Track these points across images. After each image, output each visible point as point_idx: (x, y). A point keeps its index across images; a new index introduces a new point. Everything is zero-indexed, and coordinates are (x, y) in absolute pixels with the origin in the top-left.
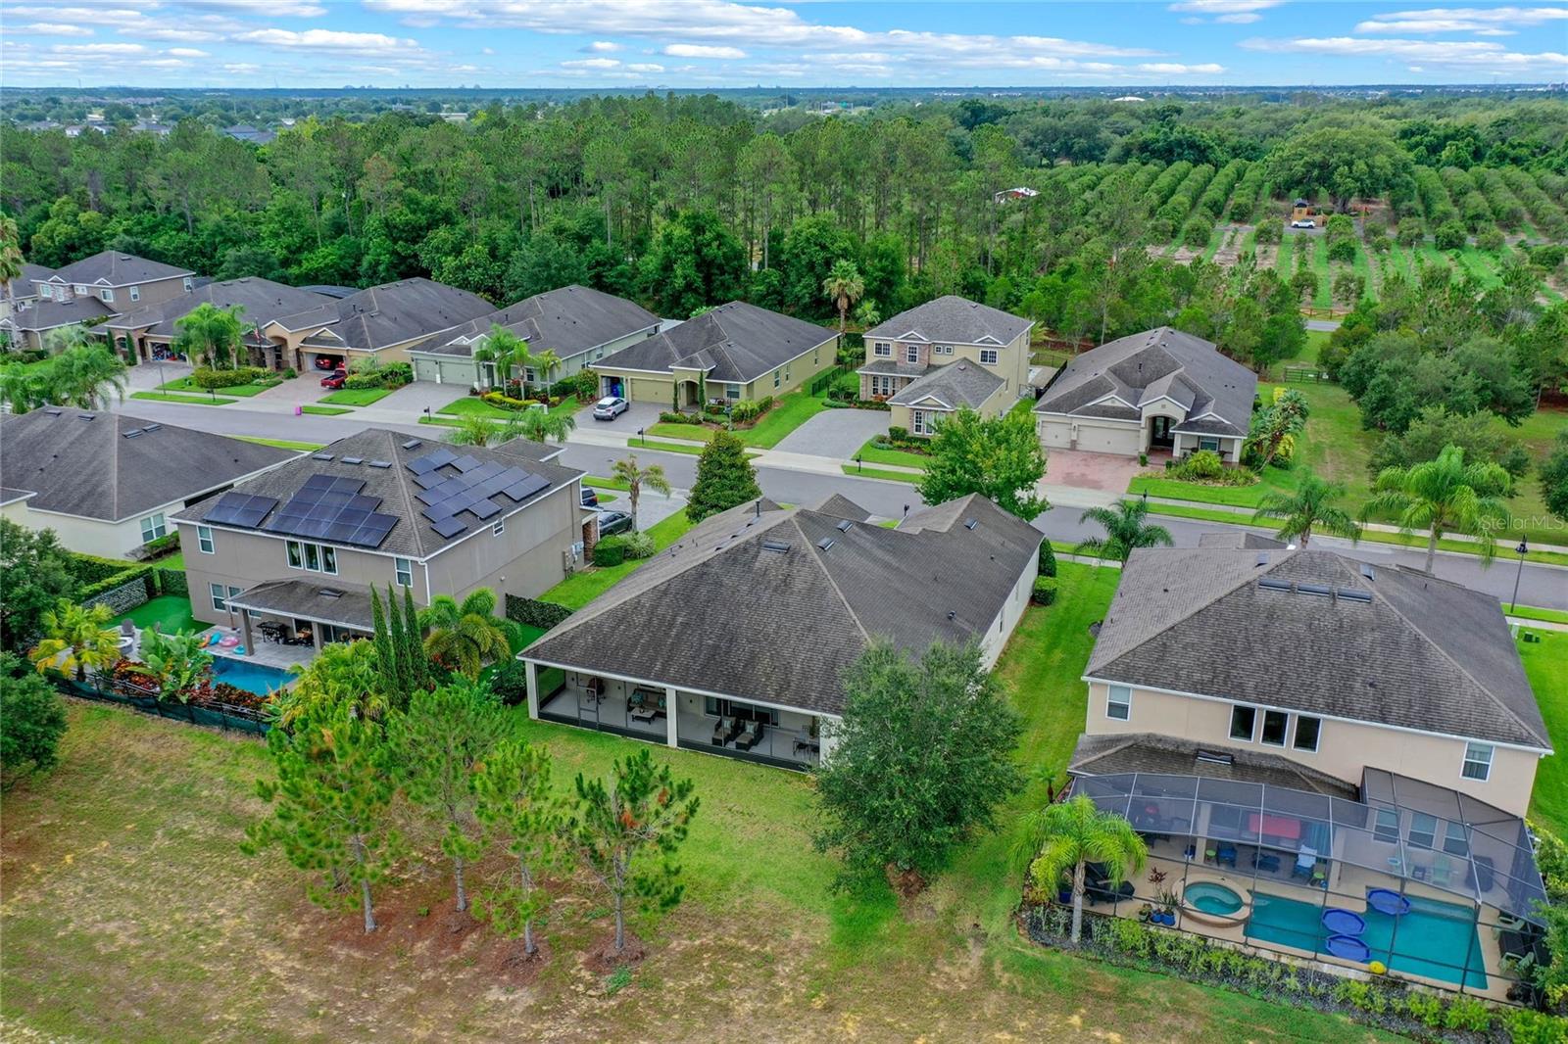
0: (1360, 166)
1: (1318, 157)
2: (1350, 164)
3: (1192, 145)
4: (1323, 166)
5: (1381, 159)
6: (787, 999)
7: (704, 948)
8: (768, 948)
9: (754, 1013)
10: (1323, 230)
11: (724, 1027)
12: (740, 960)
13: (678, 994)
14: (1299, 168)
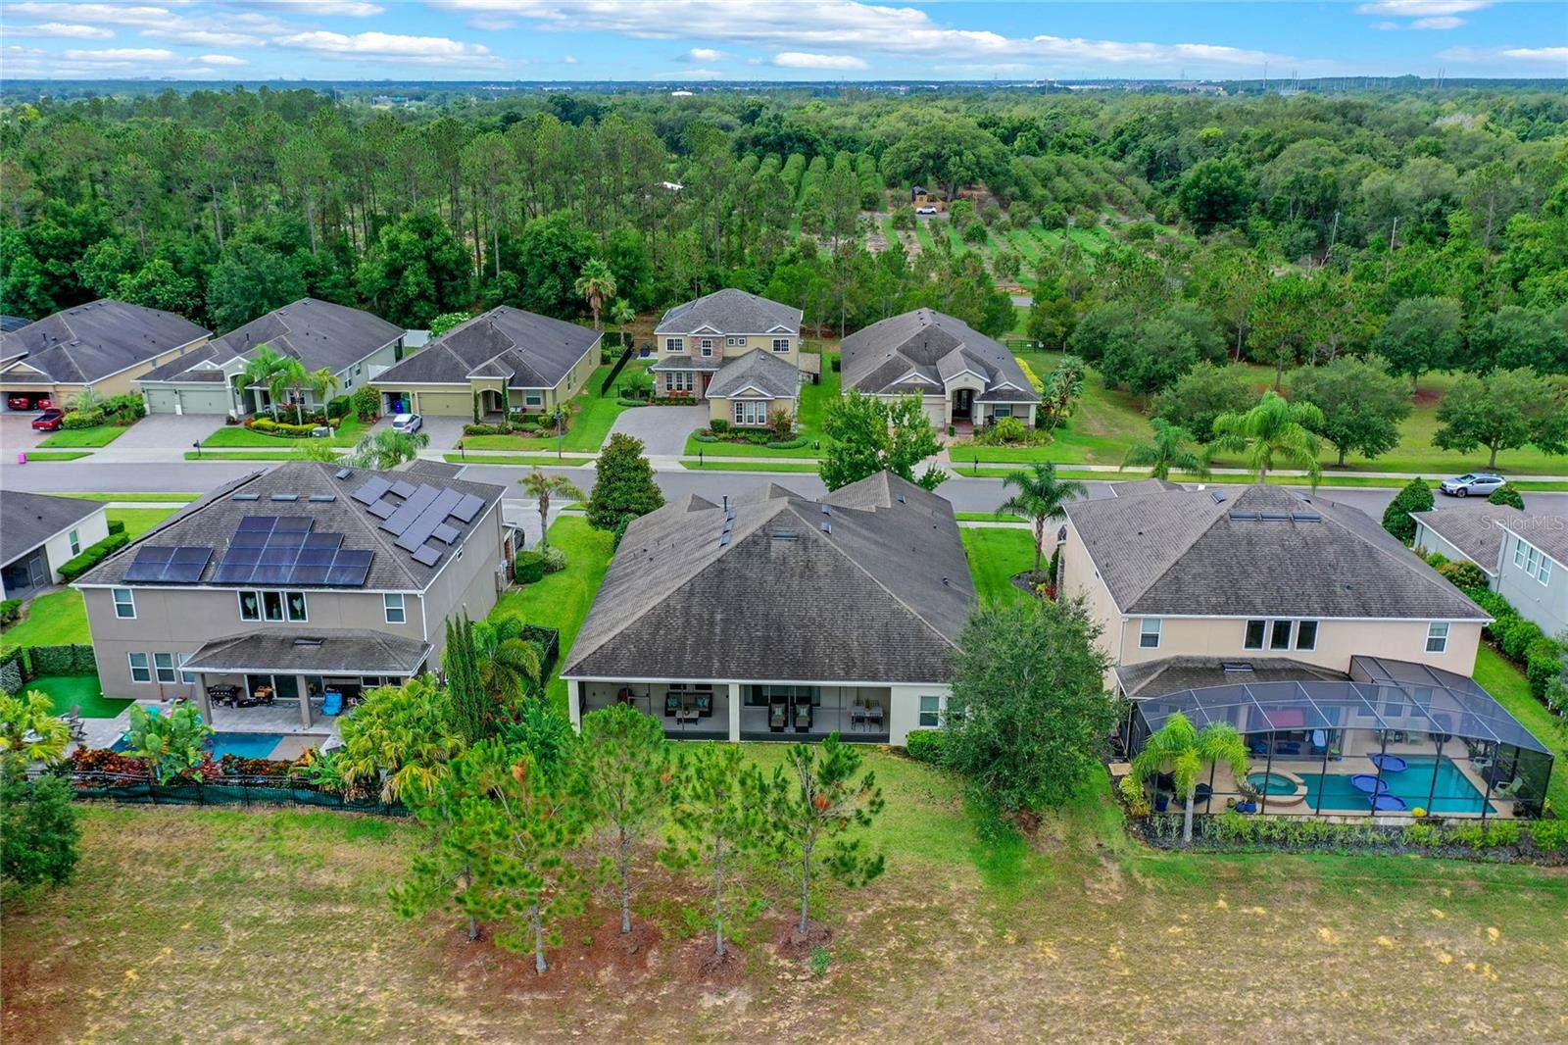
0: (968, 156)
1: (931, 149)
2: (960, 154)
3: (801, 139)
4: (937, 156)
5: (984, 150)
6: (982, 942)
7: (880, 916)
8: (936, 903)
9: (960, 960)
10: (946, 216)
11: (941, 978)
12: (919, 918)
13: (882, 960)
14: (916, 159)
